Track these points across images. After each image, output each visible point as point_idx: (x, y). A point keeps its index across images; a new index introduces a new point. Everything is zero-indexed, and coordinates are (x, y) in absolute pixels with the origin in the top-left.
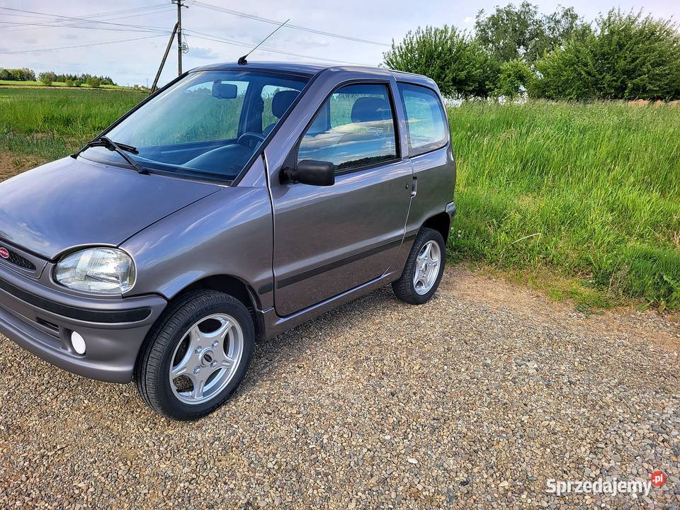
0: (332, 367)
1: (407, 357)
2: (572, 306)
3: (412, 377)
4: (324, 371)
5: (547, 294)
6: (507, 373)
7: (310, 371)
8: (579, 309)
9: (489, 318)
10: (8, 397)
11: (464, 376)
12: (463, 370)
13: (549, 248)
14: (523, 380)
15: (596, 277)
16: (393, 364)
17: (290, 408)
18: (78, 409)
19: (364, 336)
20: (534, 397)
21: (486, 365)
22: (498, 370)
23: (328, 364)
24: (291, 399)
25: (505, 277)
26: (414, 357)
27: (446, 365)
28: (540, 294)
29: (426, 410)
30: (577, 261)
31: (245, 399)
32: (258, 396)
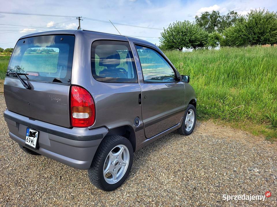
0: (164, 175)
1: (197, 169)
2: (264, 138)
3: (202, 179)
4: (161, 178)
5: (251, 132)
6: (246, 175)
7: (154, 178)
8: (267, 139)
9: (229, 146)
10: (20, 198)
11: (226, 178)
12: (225, 174)
13: (248, 111)
14: (254, 178)
15: (272, 124)
16: (191, 172)
17: (148, 199)
18: (51, 203)
19: (175, 158)
20: (262, 187)
21: (235, 171)
22: (241, 174)
23: (162, 174)
24: (148, 193)
25: (230, 125)
26: (200, 169)
27: (216, 172)
28: (248, 133)
29: (212, 196)
30: (262, 117)
31: (127, 194)
32: (132, 192)
